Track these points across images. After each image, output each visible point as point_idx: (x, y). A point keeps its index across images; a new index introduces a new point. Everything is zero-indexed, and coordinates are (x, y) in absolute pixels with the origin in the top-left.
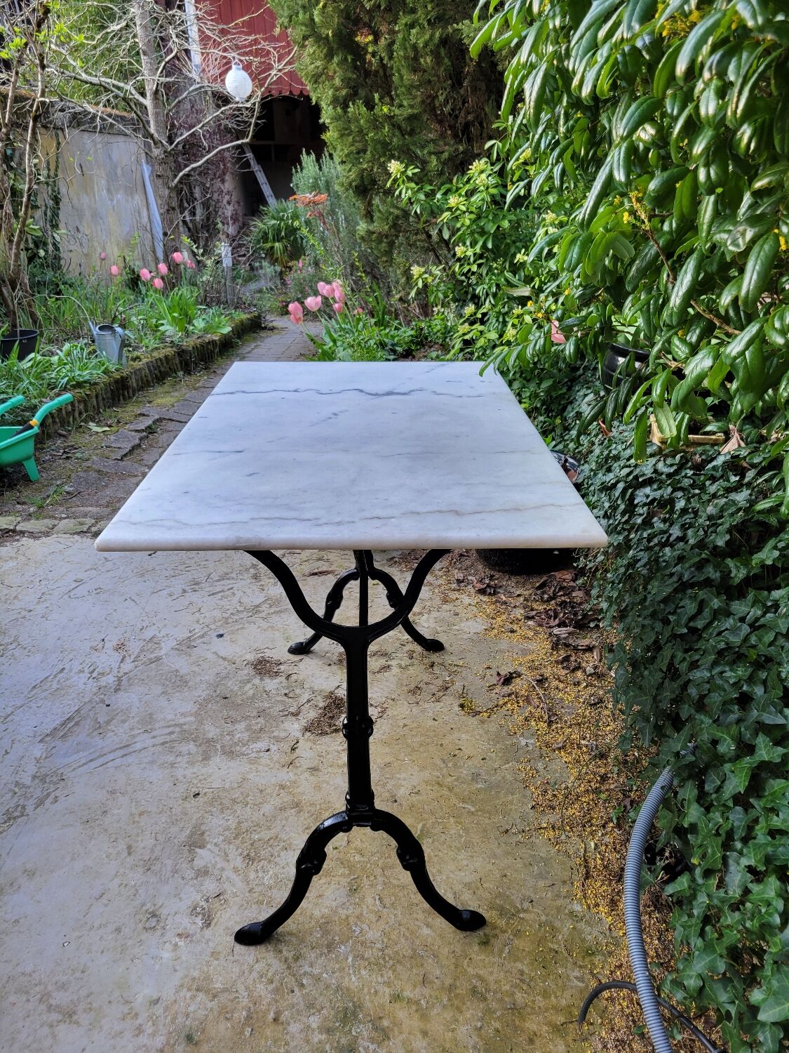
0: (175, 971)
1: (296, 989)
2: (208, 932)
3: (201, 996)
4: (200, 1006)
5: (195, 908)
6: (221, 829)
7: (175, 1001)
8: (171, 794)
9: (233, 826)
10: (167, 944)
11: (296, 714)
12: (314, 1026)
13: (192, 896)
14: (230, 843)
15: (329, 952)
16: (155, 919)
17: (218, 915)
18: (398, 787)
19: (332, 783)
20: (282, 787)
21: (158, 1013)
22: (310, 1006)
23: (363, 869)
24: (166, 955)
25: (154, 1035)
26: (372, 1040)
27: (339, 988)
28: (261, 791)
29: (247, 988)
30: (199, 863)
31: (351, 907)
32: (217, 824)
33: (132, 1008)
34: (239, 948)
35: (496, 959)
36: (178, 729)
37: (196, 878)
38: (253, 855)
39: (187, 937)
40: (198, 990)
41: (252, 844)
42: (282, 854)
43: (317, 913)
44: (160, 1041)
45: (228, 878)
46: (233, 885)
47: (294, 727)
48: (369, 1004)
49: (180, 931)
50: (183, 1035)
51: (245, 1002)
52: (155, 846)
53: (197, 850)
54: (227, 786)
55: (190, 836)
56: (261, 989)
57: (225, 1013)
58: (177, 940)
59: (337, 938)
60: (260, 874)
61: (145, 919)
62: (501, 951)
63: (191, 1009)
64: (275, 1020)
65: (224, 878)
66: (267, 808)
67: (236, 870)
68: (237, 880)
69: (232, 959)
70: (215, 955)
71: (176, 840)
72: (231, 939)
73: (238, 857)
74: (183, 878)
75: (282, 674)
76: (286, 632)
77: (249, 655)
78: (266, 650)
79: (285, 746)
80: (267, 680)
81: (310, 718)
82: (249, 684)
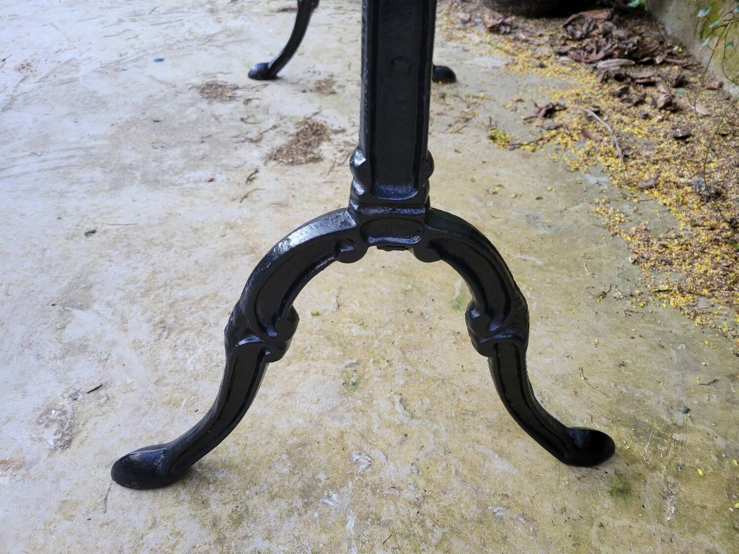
2: (62, 459)
5: (48, 411)
6: (122, 282)
8: (50, 231)
9: (144, 277)
11: (256, 141)
14: (133, 302)
15: (307, 505)
17: (89, 426)
20: (230, 226)
23: (367, 348)
28: (196, 230)
30: (72, 333)
31: (348, 416)
32: (116, 273)
34: (123, 495)
35: (653, 527)
36: (81, 153)
37: (63, 357)
38: (171, 321)
39: (19, 468)
41: (171, 305)
43: (282, 425)
45: (120, 359)
46: (128, 372)
47: (253, 155)
53: (75, 312)
54: (142, 222)
55: (67, 291)
59: (322, 476)
60: (180, 354)
62: (661, 510)
65: (113, 358)
66: (202, 254)
67: (137, 345)
69: (102, 517)
70: (66, 508)
71: (41, 296)
72: (106, 474)
73: (145, 325)
74: (38, 357)
75: (238, 99)
76: (246, 59)
77: (196, 79)
78: (219, 75)
79: (238, 175)
80: (218, 104)
81: (275, 145)
82: (193, 108)
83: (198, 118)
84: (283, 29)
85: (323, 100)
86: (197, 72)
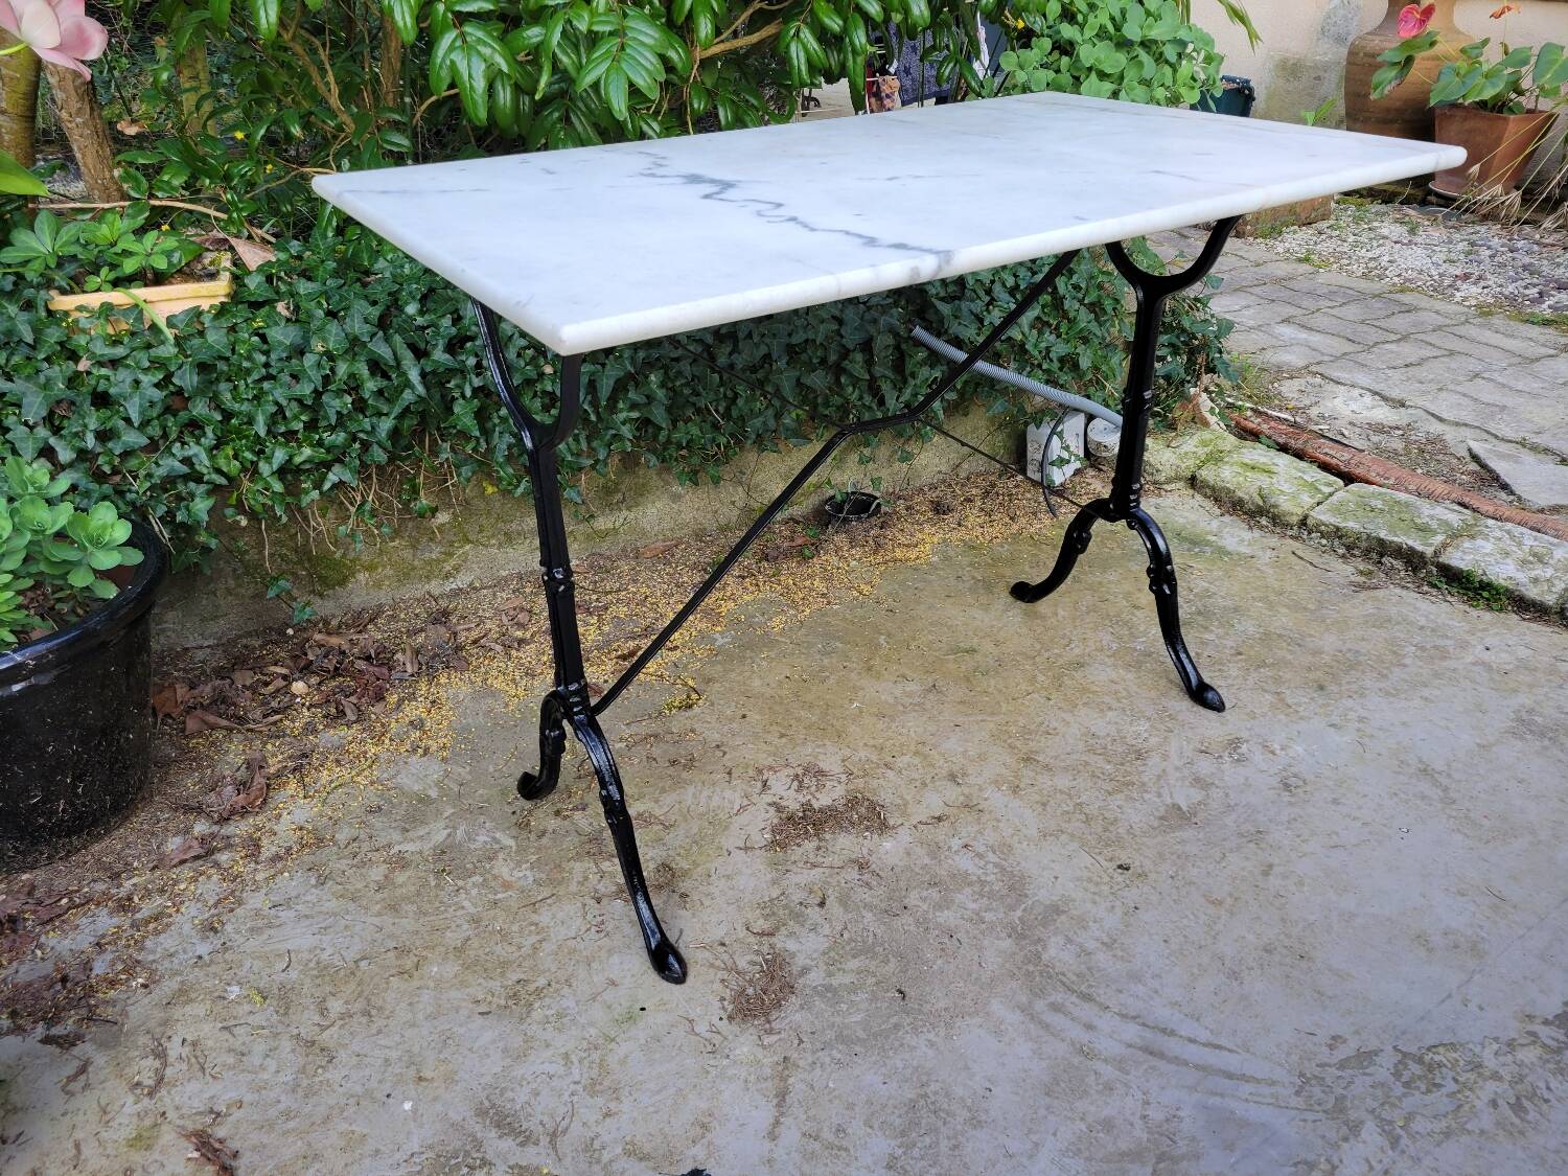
2: (1244, 735)
3: (1290, 700)
5: (1238, 760)
6: (1137, 804)
8: (1154, 898)
9: (1121, 796)
10: (1291, 755)
13: (1231, 774)
14: (1144, 784)
16: (1289, 782)
17: (1220, 739)
18: (908, 694)
19: (961, 749)
20: (1016, 790)
21: (1338, 718)
23: (1047, 670)
24: (1299, 749)
25: (1351, 710)
28: (1044, 805)
29: (1245, 680)
30: (1197, 795)
32: (1136, 814)
33: (1360, 738)
37: (1213, 784)
38: (1133, 756)
39: (1267, 747)
40: (1290, 707)
41: (1122, 764)
42: (1102, 734)
44: (1348, 703)
45: (1180, 757)
46: (1181, 748)
49: (1270, 756)
50: (1326, 692)
51: (1255, 675)
52: (1231, 851)
53: (1185, 809)
54: (1075, 845)
55: (1179, 827)
57: (1278, 680)
58: (1278, 752)
61: (1299, 790)
63: (1306, 700)
64: (1240, 654)
65: (1184, 761)
66: (1063, 782)
67: (1165, 758)
68: (1172, 751)
69: (1239, 703)
70: (1252, 716)
71: (1201, 836)
72: (1225, 714)
73: (1150, 764)
74: (1226, 795)
75: (765, 949)
76: (601, 1041)
77: (738, 1052)
78: (702, 1028)
79: (941, 832)
80: (801, 961)
81: (855, 841)
82: (835, 982)
83: (854, 957)
84: (381, 1096)
85: (696, 864)
86: (710, 1069)
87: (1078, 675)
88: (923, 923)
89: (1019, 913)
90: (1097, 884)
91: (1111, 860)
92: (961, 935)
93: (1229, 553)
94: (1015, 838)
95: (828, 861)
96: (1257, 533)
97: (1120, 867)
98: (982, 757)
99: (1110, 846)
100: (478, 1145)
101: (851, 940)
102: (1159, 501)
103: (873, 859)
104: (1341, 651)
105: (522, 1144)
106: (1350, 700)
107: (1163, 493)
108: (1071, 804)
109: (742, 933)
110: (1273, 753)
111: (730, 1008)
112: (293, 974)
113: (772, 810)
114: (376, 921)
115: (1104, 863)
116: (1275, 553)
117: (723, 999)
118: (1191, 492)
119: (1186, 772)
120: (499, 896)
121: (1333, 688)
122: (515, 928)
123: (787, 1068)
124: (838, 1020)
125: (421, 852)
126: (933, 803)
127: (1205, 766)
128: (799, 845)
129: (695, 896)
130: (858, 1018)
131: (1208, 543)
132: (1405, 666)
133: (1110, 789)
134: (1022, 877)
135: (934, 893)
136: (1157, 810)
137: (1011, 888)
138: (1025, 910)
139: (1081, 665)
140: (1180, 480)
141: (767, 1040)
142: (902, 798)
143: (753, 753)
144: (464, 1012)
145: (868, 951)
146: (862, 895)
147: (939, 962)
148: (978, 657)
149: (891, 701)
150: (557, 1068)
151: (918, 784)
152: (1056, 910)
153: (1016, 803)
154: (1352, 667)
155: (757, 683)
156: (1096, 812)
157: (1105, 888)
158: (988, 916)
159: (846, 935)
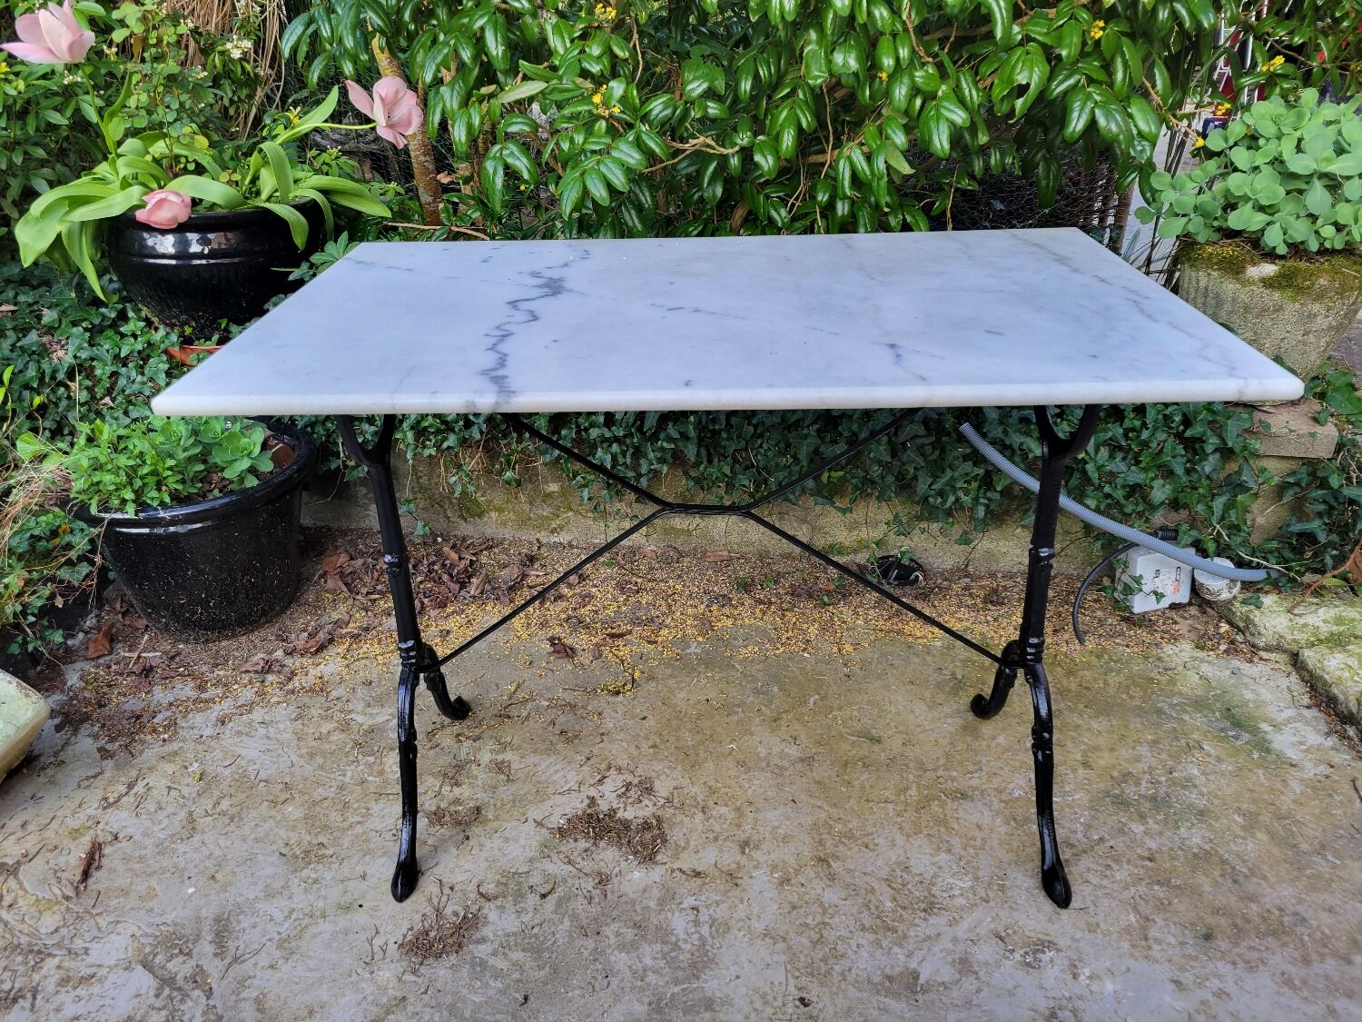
0: (1128, 970)
1: (1108, 844)
2: (1061, 943)
3: (1153, 933)
4: (1165, 933)
5: (1029, 964)
6: (878, 953)
7: (1169, 961)
9: (871, 937)
10: (1093, 988)
11: (603, 880)
12: (1142, 828)
13: (1009, 971)
14: (905, 937)
16: (1060, 1013)
17: (1032, 934)
18: (782, 755)
19: (776, 824)
21: (1192, 978)
22: (1122, 832)
23: (927, 787)
24: (1109, 987)
25: (1219, 977)
26: (1138, 783)
27: (1092, 808)
29: (1126, 888)
30: (947, 974)
31: (988, 798)
32: (867, 960)
33: (1198, 1012)
34: (1074, 903)
37: (976, 973)
38: (923, 906)
39: (1075, 967)
40: (1146, 939)
42: (915, 871)
43: (1003, 829)
44: (1224, 968)
45: (969, 930)
46: (980, 922)
48: (1102, 786)
49: (1069, 977)
50: (1207, 945)
51: (1142, 889)
53: (922, 980)
54: (783, 958)
55: (896, 995)
56: (1121, 874)
57: (1163, 906)
58: (1082, 978)
63: (1173, 941)
64: (1150, 860)
65: (970, 936)
66: (833, 896)
67: (953, 923)
68: (968, 921)
69: (1092, 908)
70: (1093, 928)
71: (909, 1015)
72: (1063, 912)
73: (931, 921)
74: (979, 991)
75: (474, 909)
76: (318, 913)
77: (381, 973)
78: (378, 942)
79: (685, 887)
80: (487, 931)
81: (617, 858)
82: (492, 961)
83: (523, 951)
84: (186, 875)
85: (497, 818)
86: (354, 974)
87: (950, 805)
88: (597, 954)
89: (677, 989)
90: (766, 1003)
91: (800, 989)
92: (614, 981)
93: (1268, 751)
94: (741, 924)
95: (582, 864)
96: (1332, 741)
97: (802, 1000)
98: (786, 839)
99: (813, 976)
100: (198, 938)
101: (536, 936)
102: (1245, 667)
103: (615, 880)
104: (1281, 910)
105: (216, 955)
106: (1229, 967)
107: (1256, 660)
108: (818, 918)
109: (472, 887)
110: (1075, 976)
111: (409, 938)
112: (228, 771)
113: (587, 802)
114: (295, 758)
115: (791, 988)
116: (1329, 771)
117: (411, 929)
118: (1290, 668)
119: (960, 947)
120: (371, 778)
121: (1224, 945)
122: (355, 806)
123: (397, 1005)
124: (465, 991)
125: (361, 725)
126: (707, 858)
127: (986, 952)
128: (576, 840)
129: (472, 842)
130: (477, 999)
131: (1255, 731)
132: (1350, 962)
133: (867, 926)
134: (711, 961)
135: (629, 934)
136: (892, 968)
137: (693, 965)
138: (684, 990)
139: (964, 796)
140: (1285, 651)
141: (409, 977)
142: (688, 842)
143: (618, 751)
144: (274, 847)
145: (537, 951)
146: (579, 905)
147: (577, 992)
148: (876, 748)
149: (762, 755)
150: (279, 916)
151: (711, 836)
152: (709, 1004)
153: (774, 894)
154: (1274, 934)
155: (682, 695)
156: (832, 938)
157: (769, 1011)
158: (651, 978)
159: (535, 931)
